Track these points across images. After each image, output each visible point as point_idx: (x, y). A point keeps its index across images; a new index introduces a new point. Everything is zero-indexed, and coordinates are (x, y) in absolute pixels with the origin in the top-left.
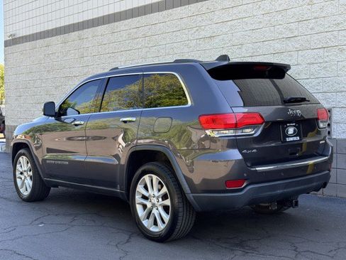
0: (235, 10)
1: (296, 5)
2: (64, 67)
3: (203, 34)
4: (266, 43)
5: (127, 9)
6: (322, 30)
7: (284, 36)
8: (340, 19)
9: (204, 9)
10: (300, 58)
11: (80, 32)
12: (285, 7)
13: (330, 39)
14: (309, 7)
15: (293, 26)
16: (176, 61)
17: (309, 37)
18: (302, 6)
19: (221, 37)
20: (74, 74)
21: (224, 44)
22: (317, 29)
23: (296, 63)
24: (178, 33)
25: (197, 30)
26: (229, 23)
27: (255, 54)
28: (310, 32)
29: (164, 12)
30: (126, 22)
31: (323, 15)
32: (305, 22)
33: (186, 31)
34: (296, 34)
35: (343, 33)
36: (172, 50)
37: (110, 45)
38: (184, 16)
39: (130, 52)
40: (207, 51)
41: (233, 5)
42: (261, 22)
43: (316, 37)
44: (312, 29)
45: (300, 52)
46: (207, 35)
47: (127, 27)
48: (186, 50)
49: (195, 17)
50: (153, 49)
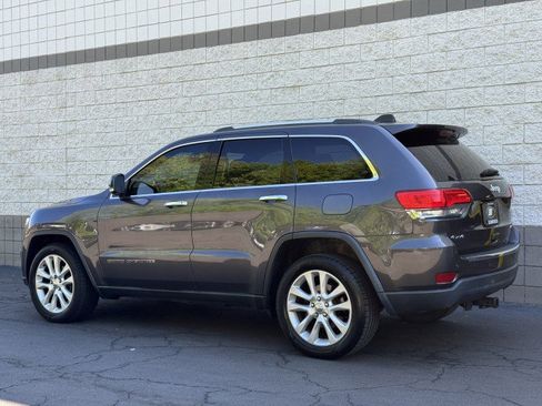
0: (333, 53)
1: (424, 51)
2: (29, 122)
3: (281, 82)
4: (381, 98)
5: (150, 39)
6: (461, 84)
7: (407, 90)
8: (486, 73)
9: (283, 48)
11: (60, 69)
12: (408, 52)
13: (473, 97)
14: (443, 55)
15: (421, 78)
16: (337, 121)
17: (443, 93)
18: (432, 52)
19: (309, 88)
20: (49, 133)
21: (316, 97)
24: (241, 80)
25: (272, 76)
26: (324, 69)
28: (444, 87)
29: (216, 48)
31: (463, 65)
32: (438, 74)
33: (254, 77)
34: (425, 88)
35: (491, 90)
36: (229, 103)
37: (119, 91)
38: (250, 55)
39: (154, 102)
40: (289, 106)
41: (329, 45)
42: (372, 70)
43: (454, 93)
44: (448, 83)
45: (430, 113)
46: (289, 84)
47: (149, 66)
48: (253, 103)
49: (268, 58)
50: (197, 100)
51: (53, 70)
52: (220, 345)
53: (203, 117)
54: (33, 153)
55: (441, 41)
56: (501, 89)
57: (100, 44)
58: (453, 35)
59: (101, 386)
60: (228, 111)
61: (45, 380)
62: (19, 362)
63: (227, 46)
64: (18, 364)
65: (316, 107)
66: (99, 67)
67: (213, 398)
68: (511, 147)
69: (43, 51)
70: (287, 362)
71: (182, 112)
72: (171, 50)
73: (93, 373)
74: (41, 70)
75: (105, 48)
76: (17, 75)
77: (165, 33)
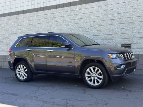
0: (91, 9)
3: (77, 17)
4: (104, 21)
6: (126, 17)
7: (112, 19)
8: (133, 13)
9: (78, 8)
10: (118, 27)
12: (112, 9)
13: (130, 20)
14: (121, 9)
15: (115, 15)
17: (121, 19)
18: (118, 8)
21: (87, 21)
22: (124, 16)
23: (117, 28)
24: (66, 17)
25: (75, 16)
26: (89, 14)
27: (100, 25)
30: (41, 12)
31: (127, 12)
32: (120, 14)
33: (70, 16)
34: (116, 18)
35: (134, 18)
36: (63, 23)
37: (33, 21)
38: (68, 10)
39: (43, 24)
40: (80, 24)
41: (90, 7)
42: (102, 14)
43: (124, 19)
44: (123, 16)
45: (118, 24)
46: (79, 18)
47: (41, 14)
48: (70, 23)
49: (74, 11)
50: (55, 23)
51: (15, 16)
52: (67, 88)
53: (56, 27)
54: (10, 38)
55: (120, 5)
56: (137, 18)
57: (22, 9)
58: (124, 4)
59: (38, 100)
60: (63, 26)
61: (23, 99)
62: (15, 95)
63: (62, 8)
64: (14, 95)
65: (87, 24)
66: (27, 15)
67: (69, 102)
68: (140, 33)
69: (12, 11)
70: (86, 92)
71: (51, 26)
72: (47, 9)
73: (35, 97)
74: (12, 16)
75: (29, 10)
76: (5, 17)
77: (45, 5)
